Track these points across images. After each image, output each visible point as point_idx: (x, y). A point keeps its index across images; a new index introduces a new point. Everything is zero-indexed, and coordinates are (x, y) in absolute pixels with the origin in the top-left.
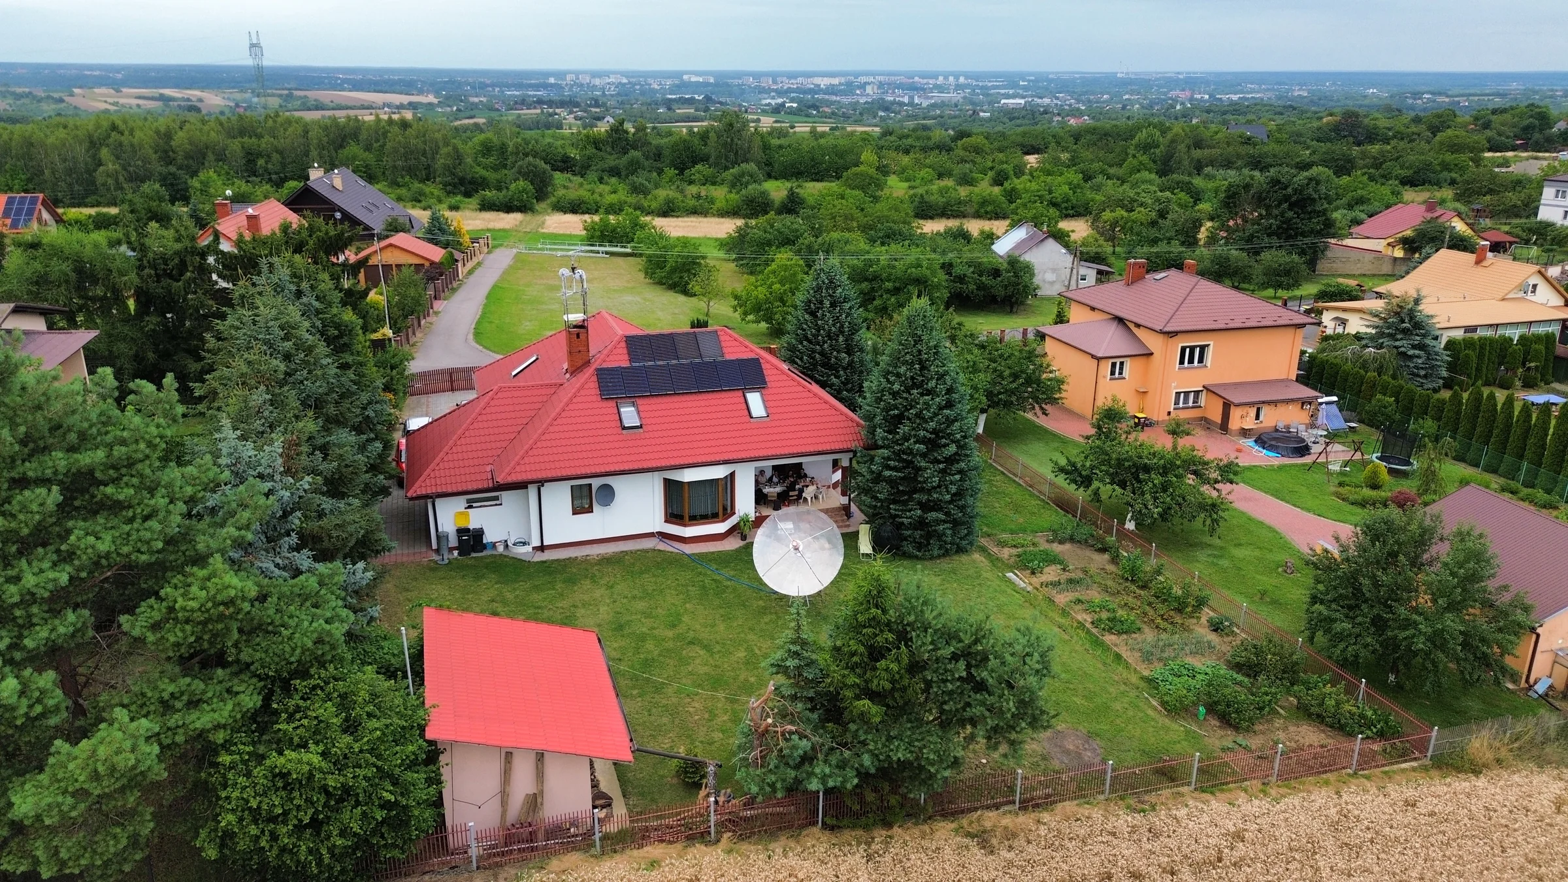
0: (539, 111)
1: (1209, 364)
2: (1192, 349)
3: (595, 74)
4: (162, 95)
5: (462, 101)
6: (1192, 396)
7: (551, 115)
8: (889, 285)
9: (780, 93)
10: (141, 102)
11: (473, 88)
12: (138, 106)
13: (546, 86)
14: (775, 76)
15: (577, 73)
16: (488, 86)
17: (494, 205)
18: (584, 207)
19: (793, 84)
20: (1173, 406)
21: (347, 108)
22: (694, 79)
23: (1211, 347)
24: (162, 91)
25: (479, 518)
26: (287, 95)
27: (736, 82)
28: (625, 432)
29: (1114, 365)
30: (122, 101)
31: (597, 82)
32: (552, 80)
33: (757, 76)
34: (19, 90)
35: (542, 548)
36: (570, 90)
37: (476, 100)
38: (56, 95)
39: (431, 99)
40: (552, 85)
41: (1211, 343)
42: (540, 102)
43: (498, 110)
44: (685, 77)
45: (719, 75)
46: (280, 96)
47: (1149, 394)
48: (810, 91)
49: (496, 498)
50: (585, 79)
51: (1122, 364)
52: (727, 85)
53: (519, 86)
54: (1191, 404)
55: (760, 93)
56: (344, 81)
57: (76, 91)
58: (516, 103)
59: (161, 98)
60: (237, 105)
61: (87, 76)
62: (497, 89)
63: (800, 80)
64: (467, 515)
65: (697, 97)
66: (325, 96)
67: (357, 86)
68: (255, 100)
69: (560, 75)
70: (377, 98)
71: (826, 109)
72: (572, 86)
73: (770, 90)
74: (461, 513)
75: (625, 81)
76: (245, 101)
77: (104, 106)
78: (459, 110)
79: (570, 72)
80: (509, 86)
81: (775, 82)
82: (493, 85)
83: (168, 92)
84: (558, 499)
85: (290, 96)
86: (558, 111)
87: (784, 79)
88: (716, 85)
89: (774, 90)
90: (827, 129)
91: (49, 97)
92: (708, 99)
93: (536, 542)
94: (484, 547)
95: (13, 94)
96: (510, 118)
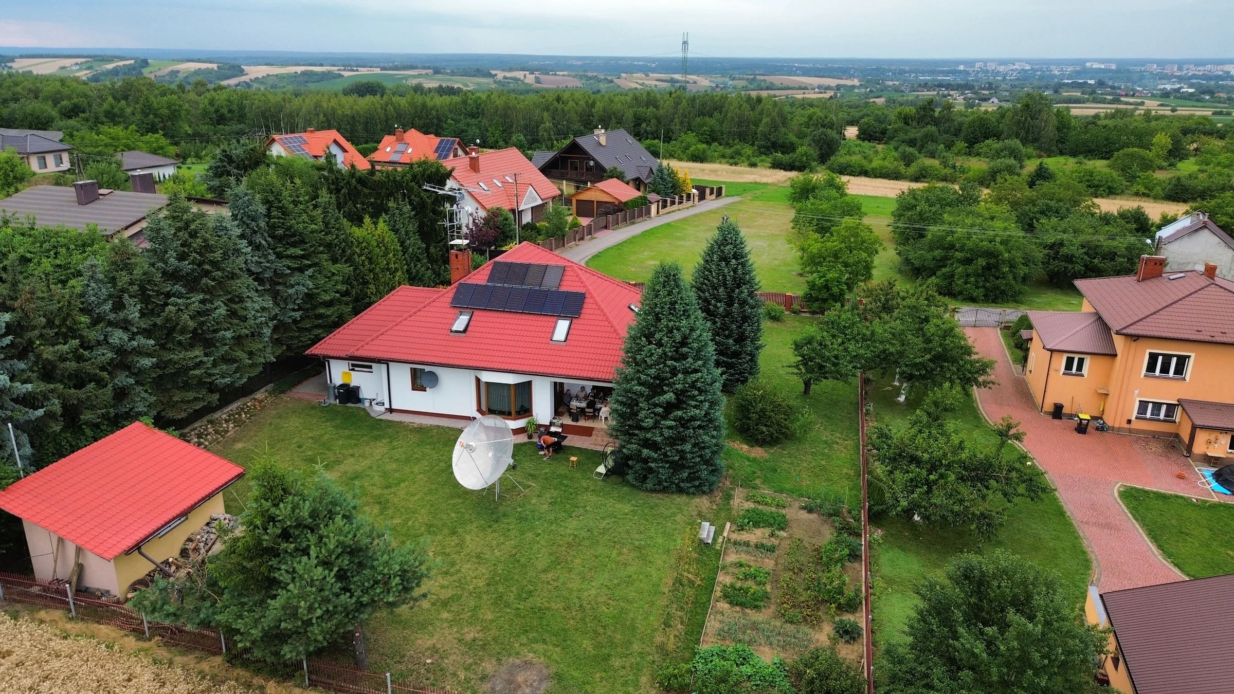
0: (935, 93)
1: (1187, 378)
2: (1167, 358)
3: (1002, 62)
4: (672, 78)
5: (878, 84)
6: (1164, 409)
7: (945, 96)
8: (958, 255)
9: (1180, 79)
10: (657, 83)
11: (894, 74)
12: (656, 86)
13: (954, 72)
14: (1181, 64)
15: (985, 62)
16: (906, 72)
17: (781, 164)
18: (849, 170)
19: (1201, 70)
20: (1135, 414)
21: (789, 88)
22: (1096, 66)
23: (1192, 359)
24: (673, 76)
25: (358, 379)
26: (752, 79)
27: (1138, 69)
28: (452, 334)
29: (1070, 361)
30: (647, 82)
31: (1002, 69)
32: (962, 68)
33: (1161, 63)
34: (590, 74)
35: (391, 410)
36: (976, 75)
37: (891, 83)
38: (609, 78)
39: (856, 82)
40: (960, 72)
41: (1193, 355)
42: (940, 85)
43: (902, 91)
44: (1088, 65)
45: (1119, 62)
46: (747, 79)
47: (1110, 396)
48: (1218, 78)
49: (370, 367)
50: (991, 67)
51: (1081, 361)
52: (1129, 71)
53: (933, 72)
54: (1162, 416)
55: (1160, 79)
56: (798, 68)
57: (623, 75)
58: (920, 85)
59: (672, 81)
60: (717, 86)
61: (635, 65)
62: (913, 75)
63: (1209, 67)
64: (350, 375)
65: (1090, 82)
66: (777, 79)
67: (807, 72)
68: (731, 82)
69: (971, 63)
70: (815, 81)
71: (1222, 95)
72: (978, 72)
73: (1173, 76)
74: (346, 373)
75: (1028, 67)
76: (723, 83)
77: (634, 85)
78: (871, 91)
79: (978, 61)
80: (923, 73)
81: (1180, 69)
82: (910, 72)
83: (677, 77)
84: (401, 376)
85: (754, 80)
86: (951, 93)
87: (1192, 66)
88: (1117, 71)
89: (1176, 77)
90: (1210, 113)
91: (606, 79)
92: (1101, 84)
93: (387, 406)
94: (359, 400)
95: (586, 76)
96: (910, 98)
